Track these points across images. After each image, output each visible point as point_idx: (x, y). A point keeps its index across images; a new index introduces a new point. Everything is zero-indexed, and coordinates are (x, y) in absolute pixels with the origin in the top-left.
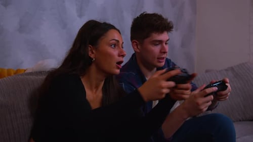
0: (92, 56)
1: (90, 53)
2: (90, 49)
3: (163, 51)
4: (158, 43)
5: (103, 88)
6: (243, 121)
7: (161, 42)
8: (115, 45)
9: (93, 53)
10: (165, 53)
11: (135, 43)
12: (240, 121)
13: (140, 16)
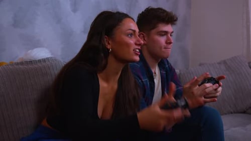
0: (109, 47)
1: (107, 44)
2: (106, 39)
3: (169, 42)
4: (163, 34)
5: (118, 80)
6: (235, 113)
7: (166, 33)
8: (131, 35)
9: (109, 44)
10: (170, 43)
11: (142, 35)
12: (232, 113)
13: (145, 10)
